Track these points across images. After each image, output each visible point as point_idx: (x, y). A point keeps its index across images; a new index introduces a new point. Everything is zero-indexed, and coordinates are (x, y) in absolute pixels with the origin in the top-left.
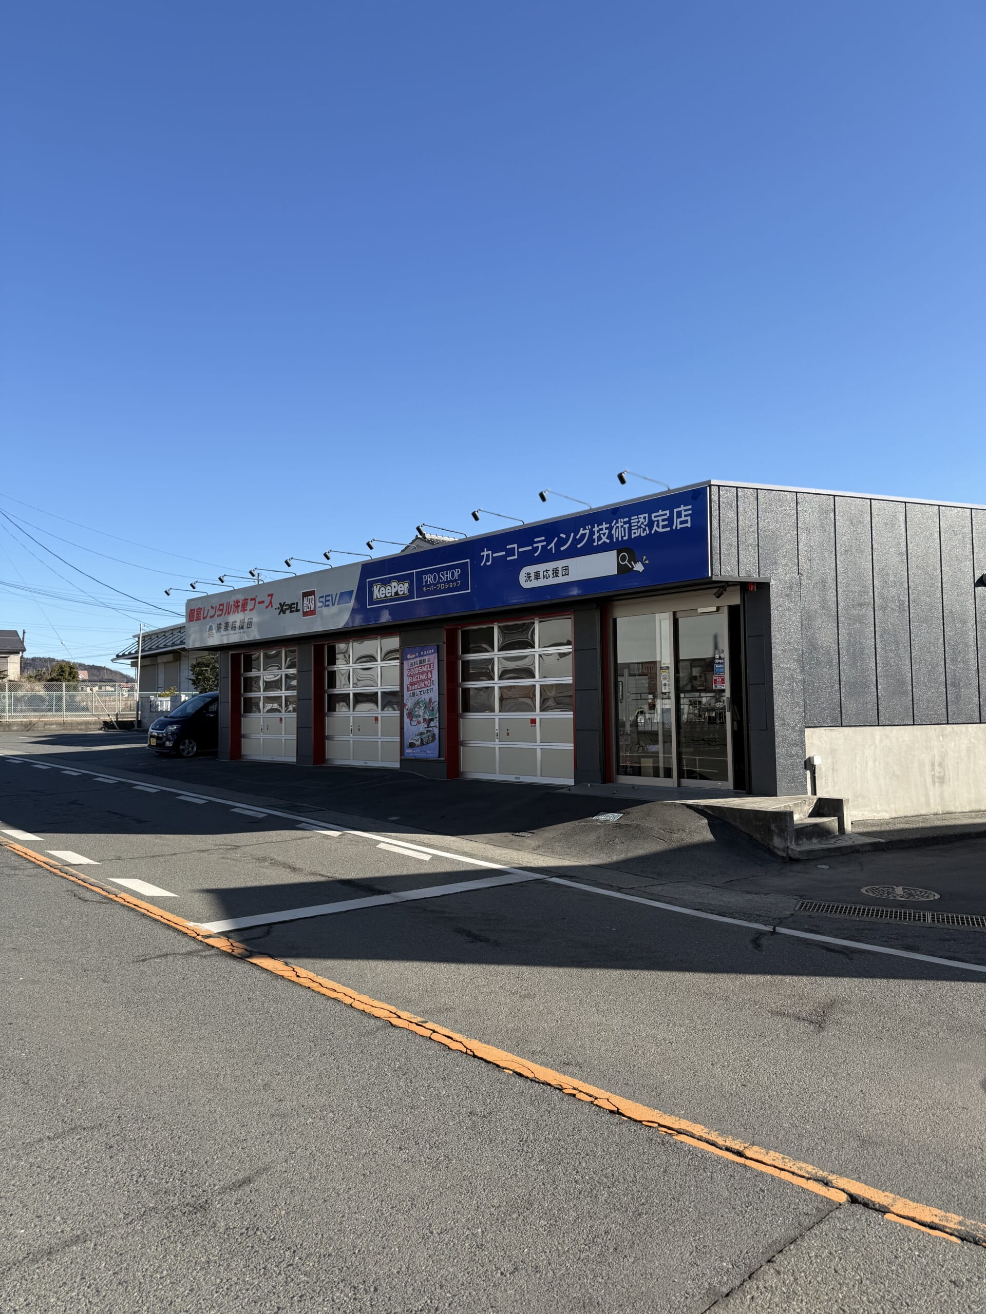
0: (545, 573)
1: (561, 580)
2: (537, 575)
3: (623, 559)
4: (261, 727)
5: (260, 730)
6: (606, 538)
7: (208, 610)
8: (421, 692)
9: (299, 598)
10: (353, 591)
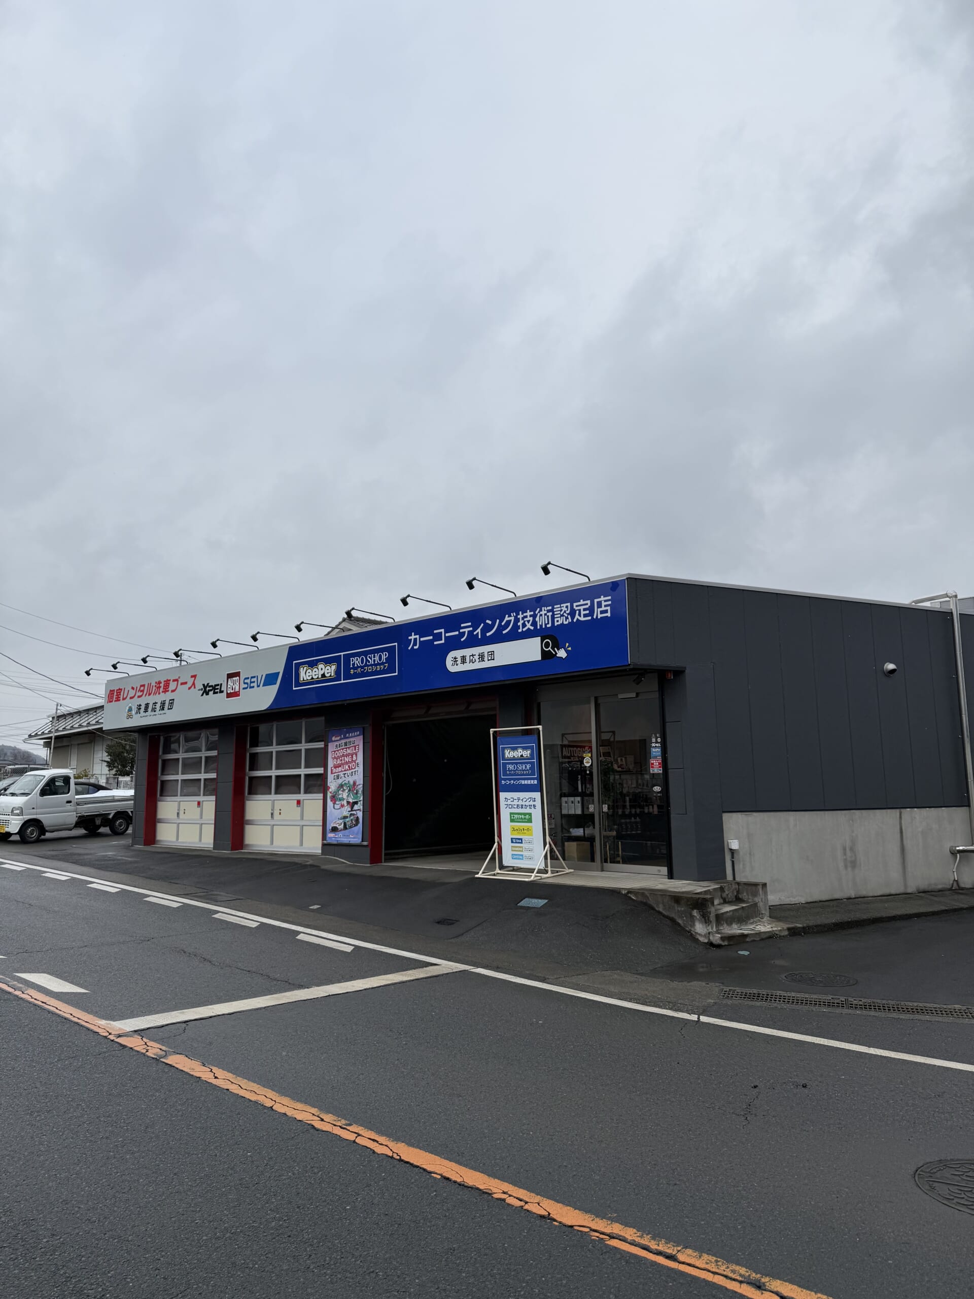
0: (471, 657)
1: (487, 664)
2: (464, 660)
3: (547, 646)
4: (177, 811)
5: (176, 814)
6: (531, 625)
7: (128, 691)
8: (345, 774)
9: (223, 679)
10: (279, 672)
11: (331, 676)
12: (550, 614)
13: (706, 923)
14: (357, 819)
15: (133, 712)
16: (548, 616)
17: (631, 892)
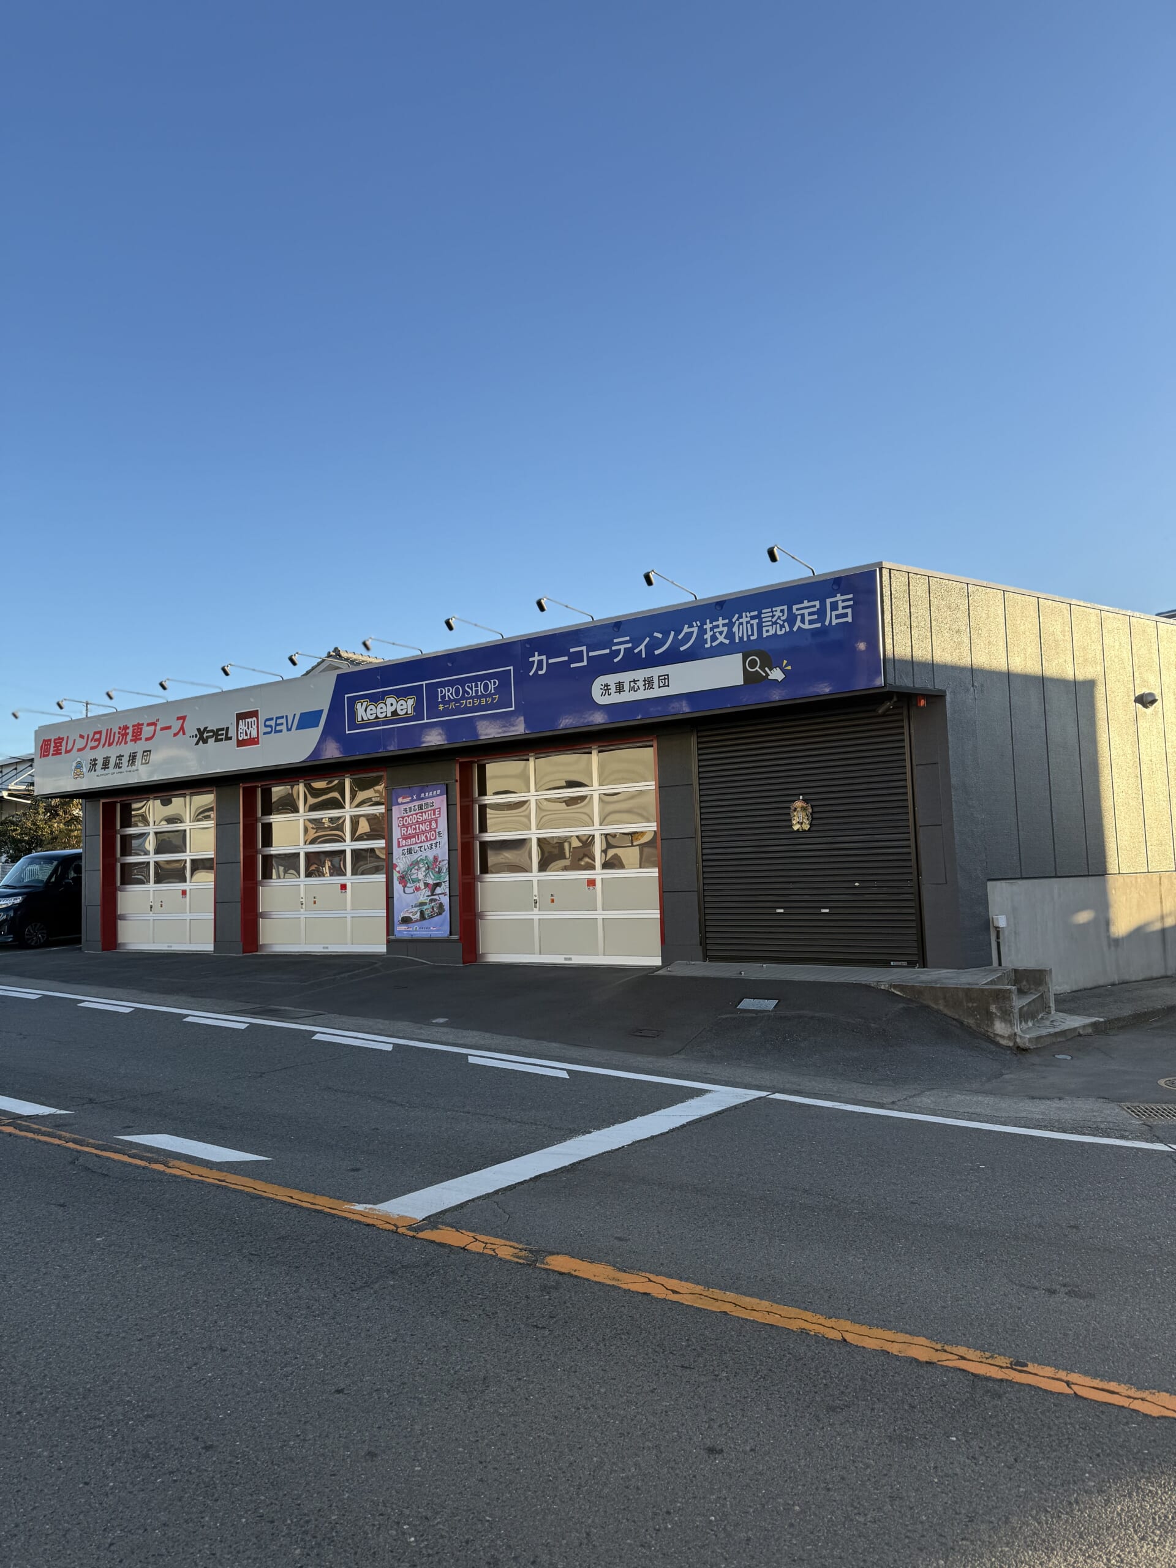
0: (632, 684)
1: (656, 692)
2: (620, 687)
3: (753, 664)
4: (150, 904)
5: (149, 907)
6: (725, 638)
7: (75, 741)
8: (421, 847)
9: (230, 721)
10: (322, 710)
11: (406, 713)
12: (755, 622)
13: (1010, 1021)
14: (441, 906)
15: (84, 770)
16: (752, 625)
17: (895, 987)
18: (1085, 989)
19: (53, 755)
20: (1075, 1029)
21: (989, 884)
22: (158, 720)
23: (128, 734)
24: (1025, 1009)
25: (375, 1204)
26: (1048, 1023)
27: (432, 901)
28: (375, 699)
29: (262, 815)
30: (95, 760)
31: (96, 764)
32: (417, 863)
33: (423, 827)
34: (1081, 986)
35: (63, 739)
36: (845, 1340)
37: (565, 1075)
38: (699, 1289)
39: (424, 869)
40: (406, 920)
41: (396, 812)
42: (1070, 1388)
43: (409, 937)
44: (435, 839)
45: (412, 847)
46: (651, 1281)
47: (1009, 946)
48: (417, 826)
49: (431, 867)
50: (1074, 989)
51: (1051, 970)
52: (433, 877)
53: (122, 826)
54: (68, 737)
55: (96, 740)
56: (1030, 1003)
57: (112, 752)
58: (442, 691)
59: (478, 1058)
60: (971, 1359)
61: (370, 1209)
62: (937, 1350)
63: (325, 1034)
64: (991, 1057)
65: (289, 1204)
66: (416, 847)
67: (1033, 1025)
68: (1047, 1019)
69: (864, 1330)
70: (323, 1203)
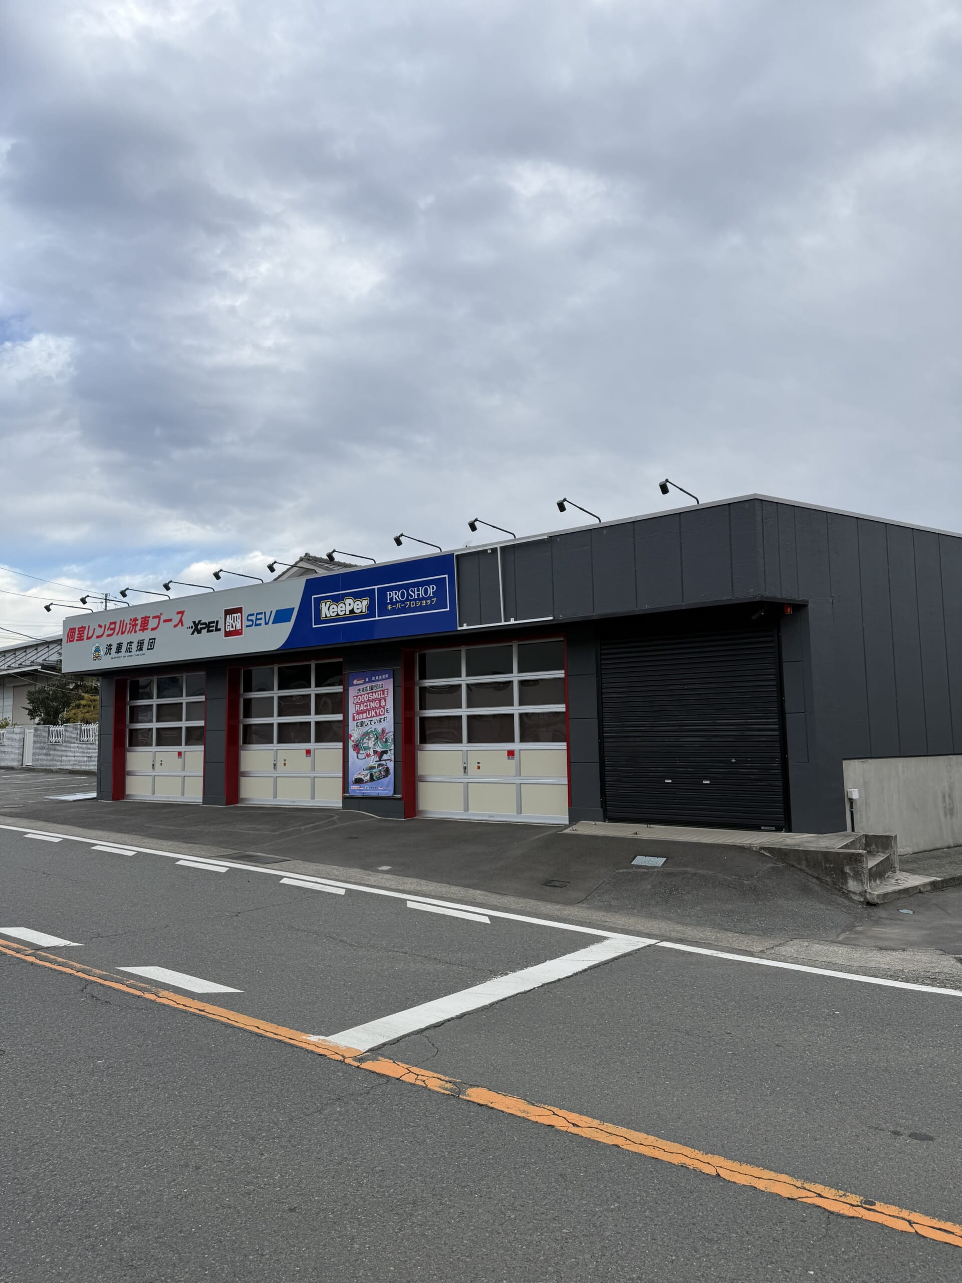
4: (152, 763)
5: (151, 766)
7: (94, 629)
8: (371, 721)
9: (219, 616)
10: (293, 609)
11: (361, 612)
13: (861, 880)
14: (387, 770)
15: (102, 653)
17: (765, 849)
18: (925, 851)
19: (77, 640)
20: (916, 887)
21: (845, 763)
22: (161, 614)
23: (137, 624)
24: (874, 869)
25: (327, 1036)
26: (893, 881)
27: (379, 765)
28: (337, 600)
29: (244, 692)
30: (111, 645)
31: (111, 649)
32: (367, 734)
33: (373, 705)
34: (922, 848)
35: (85, 628)
36: (718, 1175)
37: (486, 920)
38: (595, 1123)
39: (373, 739)
40: (359, 781)
41: (352, 692)
42: (912, 1226)
43: (360, 795)
44: (384, 714)
45: (364, 720)
46: (555, 1114)
47: (861, 815)
48: (368, 703)
49: (379, 737)
50: (916, 850)
51: (896, 836)
52: (381, 746)
53: (131, 699)
54: (89, 626)
55: (111, 629)
56: (878, 864)
57: (125, 639)
58: (390, 594)
59: (415, 903)
60: (827, 1196)
61: (323, 1040)
62: (798, 1188)
63: (291, 879)
64: (845, 911)
65: (257, 1034)
66: (367, 721)
67: (881, 883)
68: (892, 877)
69: (735, 1166)
70: (284, 1033)
